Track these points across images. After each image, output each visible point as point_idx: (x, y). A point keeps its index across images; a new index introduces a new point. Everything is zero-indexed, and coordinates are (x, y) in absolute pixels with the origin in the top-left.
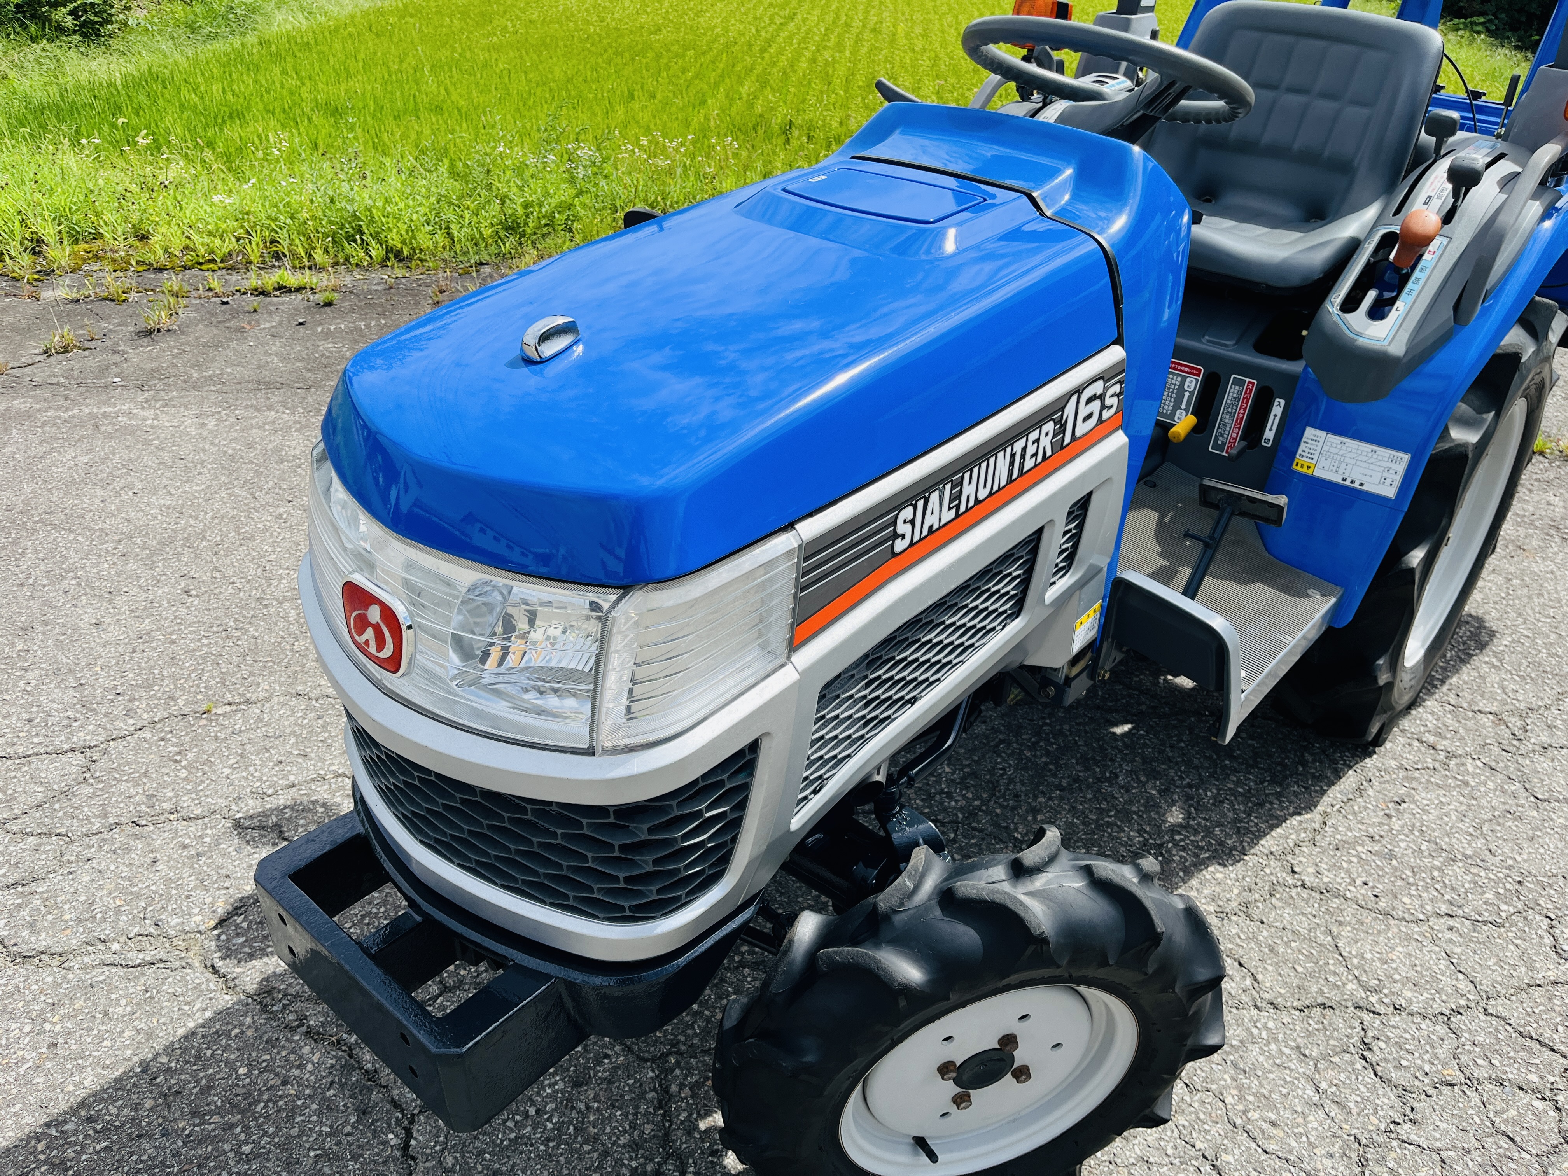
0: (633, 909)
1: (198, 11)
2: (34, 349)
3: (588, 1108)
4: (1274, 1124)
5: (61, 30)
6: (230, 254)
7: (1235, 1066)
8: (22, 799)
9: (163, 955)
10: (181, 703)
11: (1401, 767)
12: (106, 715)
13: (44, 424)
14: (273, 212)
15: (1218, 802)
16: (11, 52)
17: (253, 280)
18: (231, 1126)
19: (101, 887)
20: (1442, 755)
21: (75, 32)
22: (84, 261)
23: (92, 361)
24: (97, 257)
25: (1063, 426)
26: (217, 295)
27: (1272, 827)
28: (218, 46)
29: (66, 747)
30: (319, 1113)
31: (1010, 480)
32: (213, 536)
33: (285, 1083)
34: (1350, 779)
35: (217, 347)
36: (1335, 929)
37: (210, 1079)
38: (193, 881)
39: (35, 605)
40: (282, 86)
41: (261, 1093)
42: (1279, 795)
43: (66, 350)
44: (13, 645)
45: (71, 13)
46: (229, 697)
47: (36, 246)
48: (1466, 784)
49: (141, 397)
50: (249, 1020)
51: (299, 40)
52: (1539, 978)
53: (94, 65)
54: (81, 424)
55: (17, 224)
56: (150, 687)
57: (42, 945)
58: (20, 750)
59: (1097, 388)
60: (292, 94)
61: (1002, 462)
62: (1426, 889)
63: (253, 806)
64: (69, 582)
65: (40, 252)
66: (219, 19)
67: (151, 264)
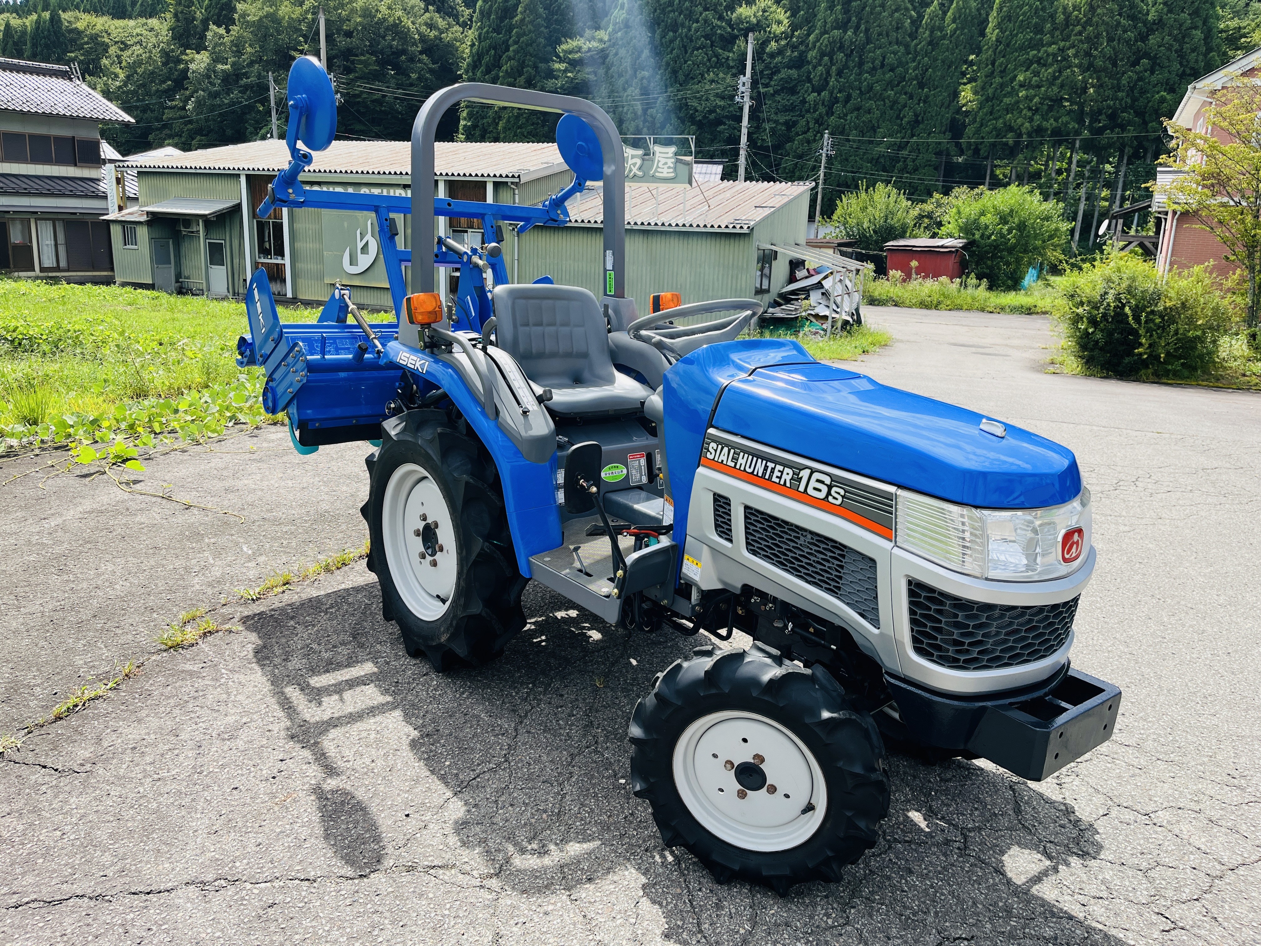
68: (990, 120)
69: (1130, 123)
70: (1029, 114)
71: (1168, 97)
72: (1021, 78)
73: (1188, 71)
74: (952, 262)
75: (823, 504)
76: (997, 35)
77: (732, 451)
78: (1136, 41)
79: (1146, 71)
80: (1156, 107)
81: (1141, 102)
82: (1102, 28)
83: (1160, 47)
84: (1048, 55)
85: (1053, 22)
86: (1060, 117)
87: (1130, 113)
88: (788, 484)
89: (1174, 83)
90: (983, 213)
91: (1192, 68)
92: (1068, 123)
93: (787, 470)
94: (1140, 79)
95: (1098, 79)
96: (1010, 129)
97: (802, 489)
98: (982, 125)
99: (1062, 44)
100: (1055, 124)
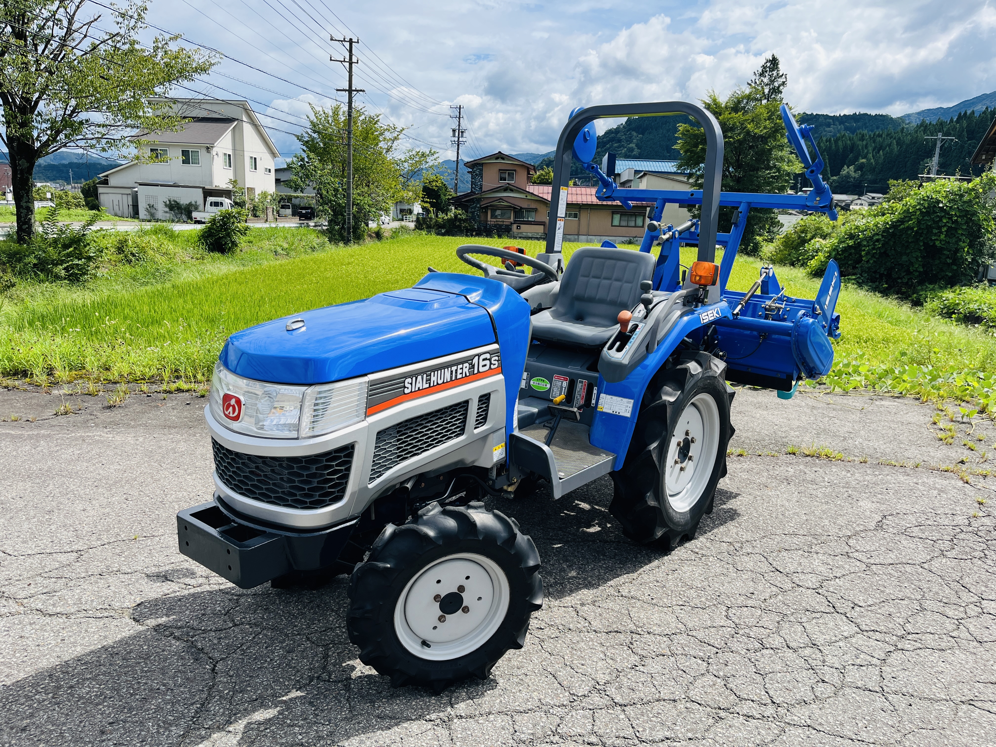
0: (311, 503)
1: (138, 270)
2: (49, 413)
3: (292, 659)
4: (583, 665)
5: (57, 277)
6: (153, 376)
7: (572, 648)
8: (49, 566)
9: (112, 614)
10: (122, 536)
11: (680, 559)
12: (88, 540)
13: (57, 439)
14: (177, 357)
15: (593, 569)
16: (28, 287)
17: (164, 387)
18: (139, 663)
19: (85, 594)
20: (700, 556)
21: (65, 279)
22: (75, 379)
23: (79, 418)
24: (81, 377)
25: (473, 366)
26: (145, 393)
27: (614, 578)
28: (149, 288)
29: (69, 550)
30: (178, 659)
31: (451, 380)
32: (141, 479)
33: (163, 651)
34: (656, 563)
35: (143, 413)
36: (630, 609)
37: (131, 649)
38: (126, 592)
39: (54, 504)
40: (183, 308)
41: (153, 654)
42: (620, 568)
43: (66, 413)
44: (44, 517)
45: (64, 269)
46: (145, 534)
47: (50, 371)
48: (707, 565)
49: (105, 430)
50: (149, 633)
51: (195, 286)
52: (715, 625)
53: (75, 296)
54: (76, 439)
55: (41, 360)
56: (109, 531)
57: (58, 611)
58: (48, 551)
59: (488, 356)
60: (188, 312)
61: (447, 374)
62: (676, 597)
63: (154, 570)
64: (70, 495)
65: (51, 374)
66: (150, 275)
67: (110, 380)
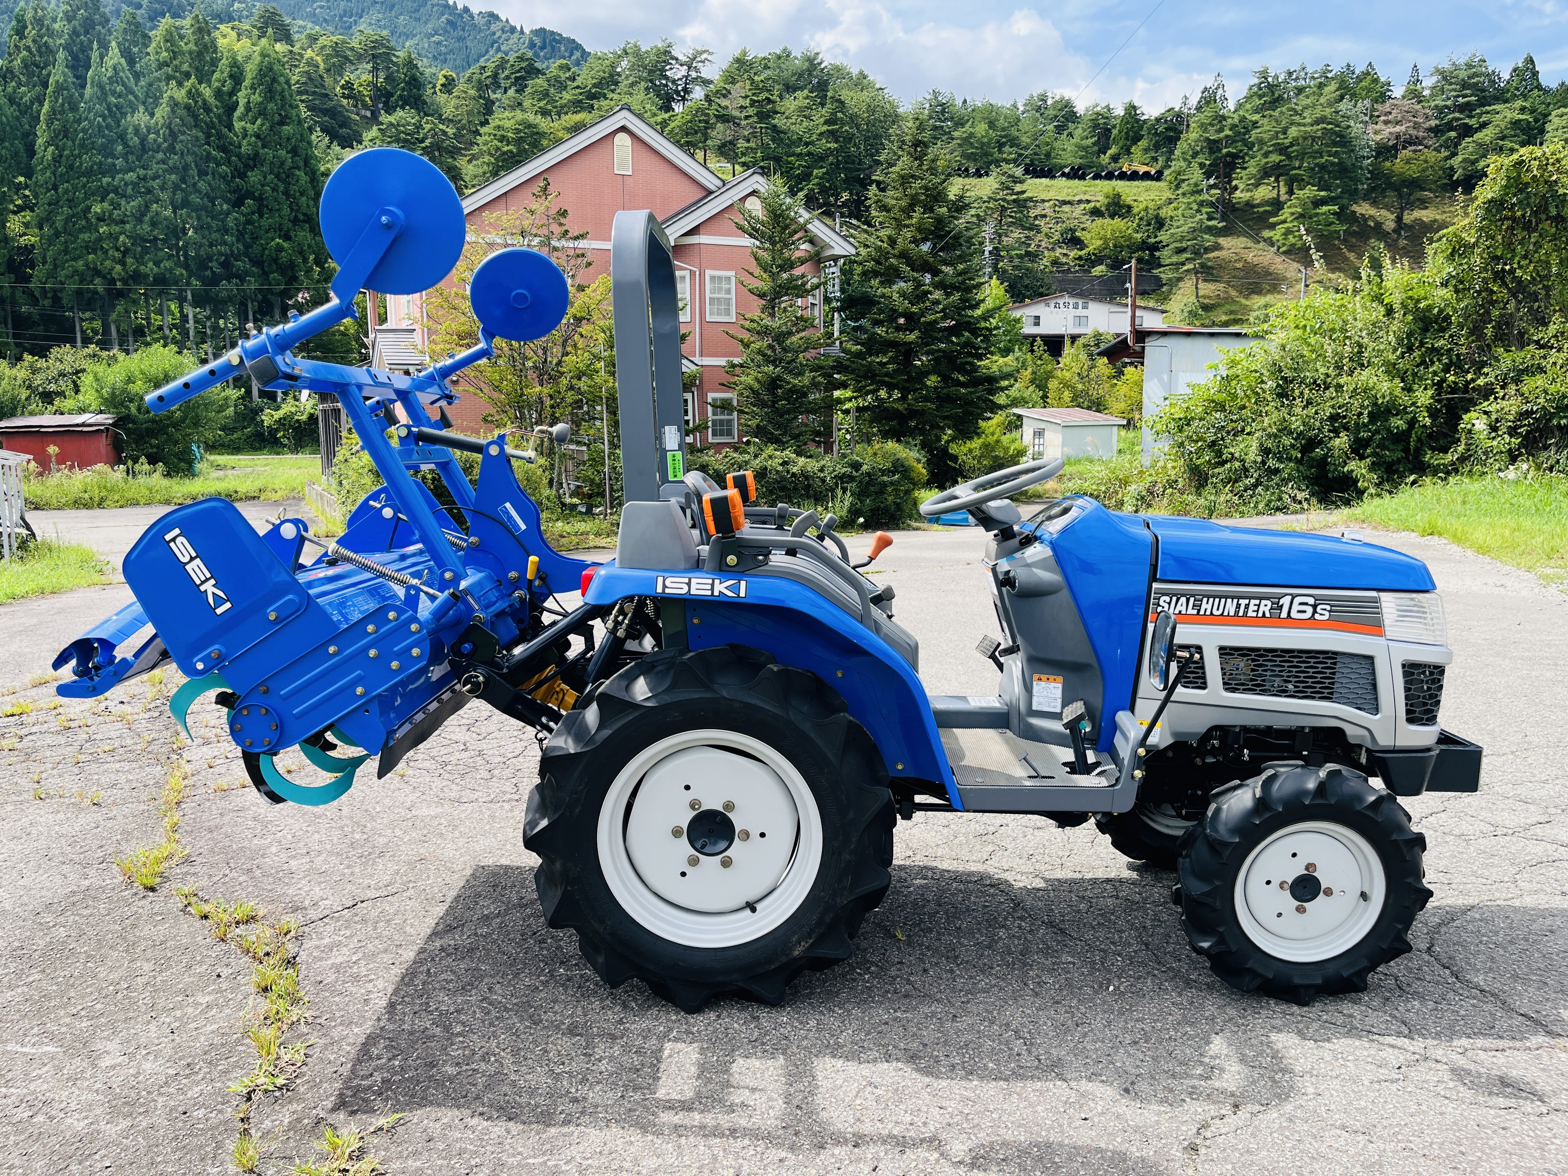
68: (67, 261)
69: (247, 273)
70: (117, 255)
71: (285, 245)
72: (97, 209)
73: (301, 217)
74: (103, 444)
75: (1311, 623)
76: (53, 153)
77: (1192, 599)
78: (233, 177)
79: (253, 213)
80: (274, 255)
81: (256, 249)
82: (189, 159)
83: (263, 186)
84: (126, 184)
85: (125, 145)
86: (161, 261)
87: (245, 262)
88: (1268, 615)
89: (289, 230)
90: (130, 380)
91: (305, 215)
92: (171, 269)
93: (1264, 602)
94: (249, 222)
95: (199, 218)
96: (97, 273)
97: (1284, 614)
98: (56, 266)
99: (142, 172)
100: (155, 269)
